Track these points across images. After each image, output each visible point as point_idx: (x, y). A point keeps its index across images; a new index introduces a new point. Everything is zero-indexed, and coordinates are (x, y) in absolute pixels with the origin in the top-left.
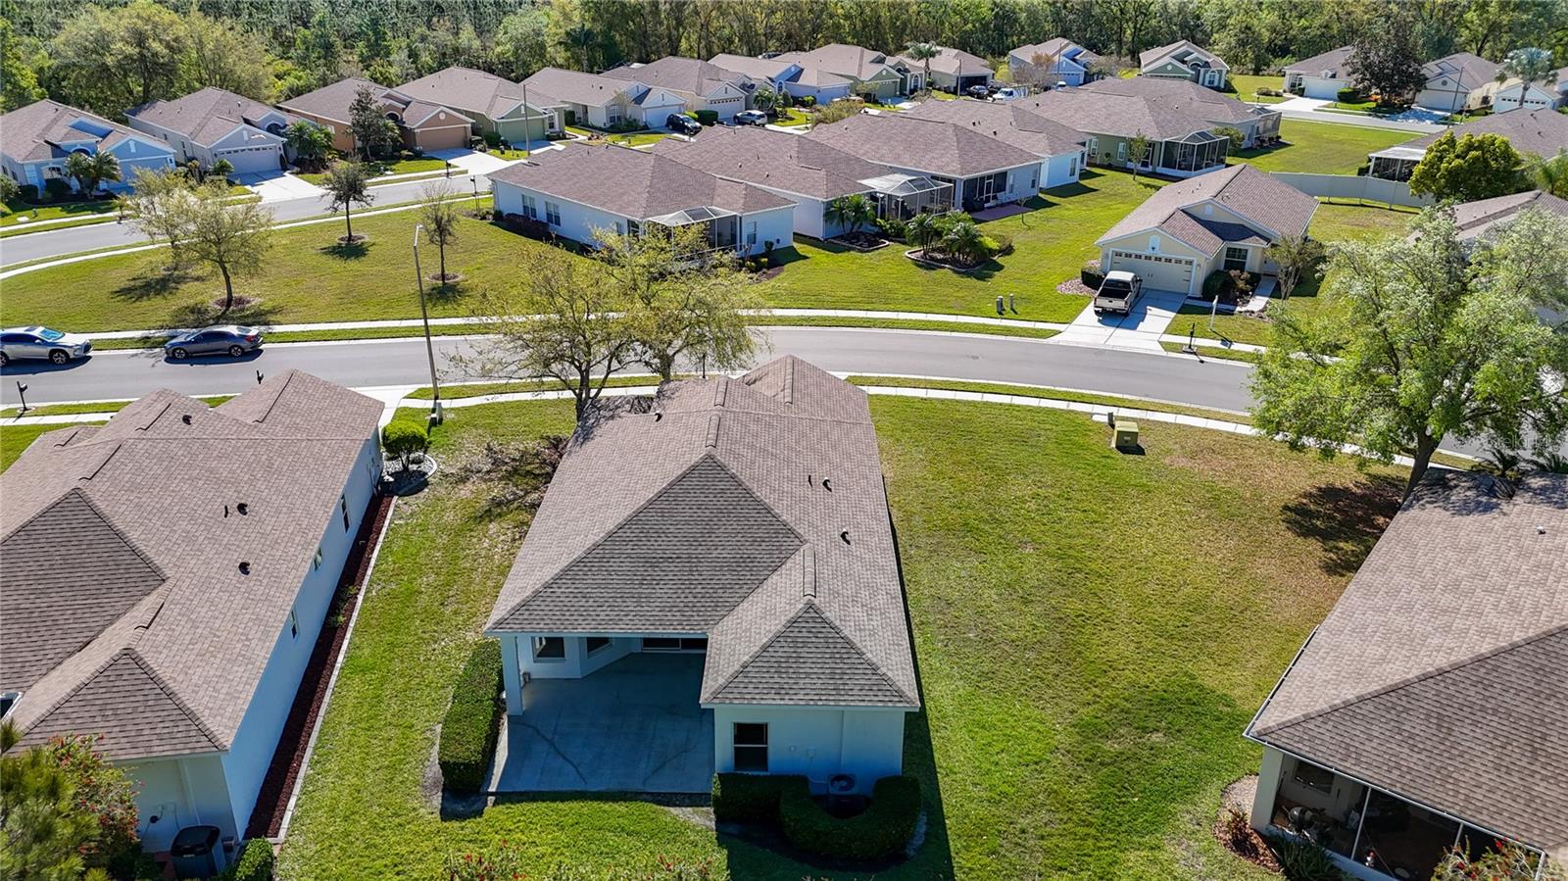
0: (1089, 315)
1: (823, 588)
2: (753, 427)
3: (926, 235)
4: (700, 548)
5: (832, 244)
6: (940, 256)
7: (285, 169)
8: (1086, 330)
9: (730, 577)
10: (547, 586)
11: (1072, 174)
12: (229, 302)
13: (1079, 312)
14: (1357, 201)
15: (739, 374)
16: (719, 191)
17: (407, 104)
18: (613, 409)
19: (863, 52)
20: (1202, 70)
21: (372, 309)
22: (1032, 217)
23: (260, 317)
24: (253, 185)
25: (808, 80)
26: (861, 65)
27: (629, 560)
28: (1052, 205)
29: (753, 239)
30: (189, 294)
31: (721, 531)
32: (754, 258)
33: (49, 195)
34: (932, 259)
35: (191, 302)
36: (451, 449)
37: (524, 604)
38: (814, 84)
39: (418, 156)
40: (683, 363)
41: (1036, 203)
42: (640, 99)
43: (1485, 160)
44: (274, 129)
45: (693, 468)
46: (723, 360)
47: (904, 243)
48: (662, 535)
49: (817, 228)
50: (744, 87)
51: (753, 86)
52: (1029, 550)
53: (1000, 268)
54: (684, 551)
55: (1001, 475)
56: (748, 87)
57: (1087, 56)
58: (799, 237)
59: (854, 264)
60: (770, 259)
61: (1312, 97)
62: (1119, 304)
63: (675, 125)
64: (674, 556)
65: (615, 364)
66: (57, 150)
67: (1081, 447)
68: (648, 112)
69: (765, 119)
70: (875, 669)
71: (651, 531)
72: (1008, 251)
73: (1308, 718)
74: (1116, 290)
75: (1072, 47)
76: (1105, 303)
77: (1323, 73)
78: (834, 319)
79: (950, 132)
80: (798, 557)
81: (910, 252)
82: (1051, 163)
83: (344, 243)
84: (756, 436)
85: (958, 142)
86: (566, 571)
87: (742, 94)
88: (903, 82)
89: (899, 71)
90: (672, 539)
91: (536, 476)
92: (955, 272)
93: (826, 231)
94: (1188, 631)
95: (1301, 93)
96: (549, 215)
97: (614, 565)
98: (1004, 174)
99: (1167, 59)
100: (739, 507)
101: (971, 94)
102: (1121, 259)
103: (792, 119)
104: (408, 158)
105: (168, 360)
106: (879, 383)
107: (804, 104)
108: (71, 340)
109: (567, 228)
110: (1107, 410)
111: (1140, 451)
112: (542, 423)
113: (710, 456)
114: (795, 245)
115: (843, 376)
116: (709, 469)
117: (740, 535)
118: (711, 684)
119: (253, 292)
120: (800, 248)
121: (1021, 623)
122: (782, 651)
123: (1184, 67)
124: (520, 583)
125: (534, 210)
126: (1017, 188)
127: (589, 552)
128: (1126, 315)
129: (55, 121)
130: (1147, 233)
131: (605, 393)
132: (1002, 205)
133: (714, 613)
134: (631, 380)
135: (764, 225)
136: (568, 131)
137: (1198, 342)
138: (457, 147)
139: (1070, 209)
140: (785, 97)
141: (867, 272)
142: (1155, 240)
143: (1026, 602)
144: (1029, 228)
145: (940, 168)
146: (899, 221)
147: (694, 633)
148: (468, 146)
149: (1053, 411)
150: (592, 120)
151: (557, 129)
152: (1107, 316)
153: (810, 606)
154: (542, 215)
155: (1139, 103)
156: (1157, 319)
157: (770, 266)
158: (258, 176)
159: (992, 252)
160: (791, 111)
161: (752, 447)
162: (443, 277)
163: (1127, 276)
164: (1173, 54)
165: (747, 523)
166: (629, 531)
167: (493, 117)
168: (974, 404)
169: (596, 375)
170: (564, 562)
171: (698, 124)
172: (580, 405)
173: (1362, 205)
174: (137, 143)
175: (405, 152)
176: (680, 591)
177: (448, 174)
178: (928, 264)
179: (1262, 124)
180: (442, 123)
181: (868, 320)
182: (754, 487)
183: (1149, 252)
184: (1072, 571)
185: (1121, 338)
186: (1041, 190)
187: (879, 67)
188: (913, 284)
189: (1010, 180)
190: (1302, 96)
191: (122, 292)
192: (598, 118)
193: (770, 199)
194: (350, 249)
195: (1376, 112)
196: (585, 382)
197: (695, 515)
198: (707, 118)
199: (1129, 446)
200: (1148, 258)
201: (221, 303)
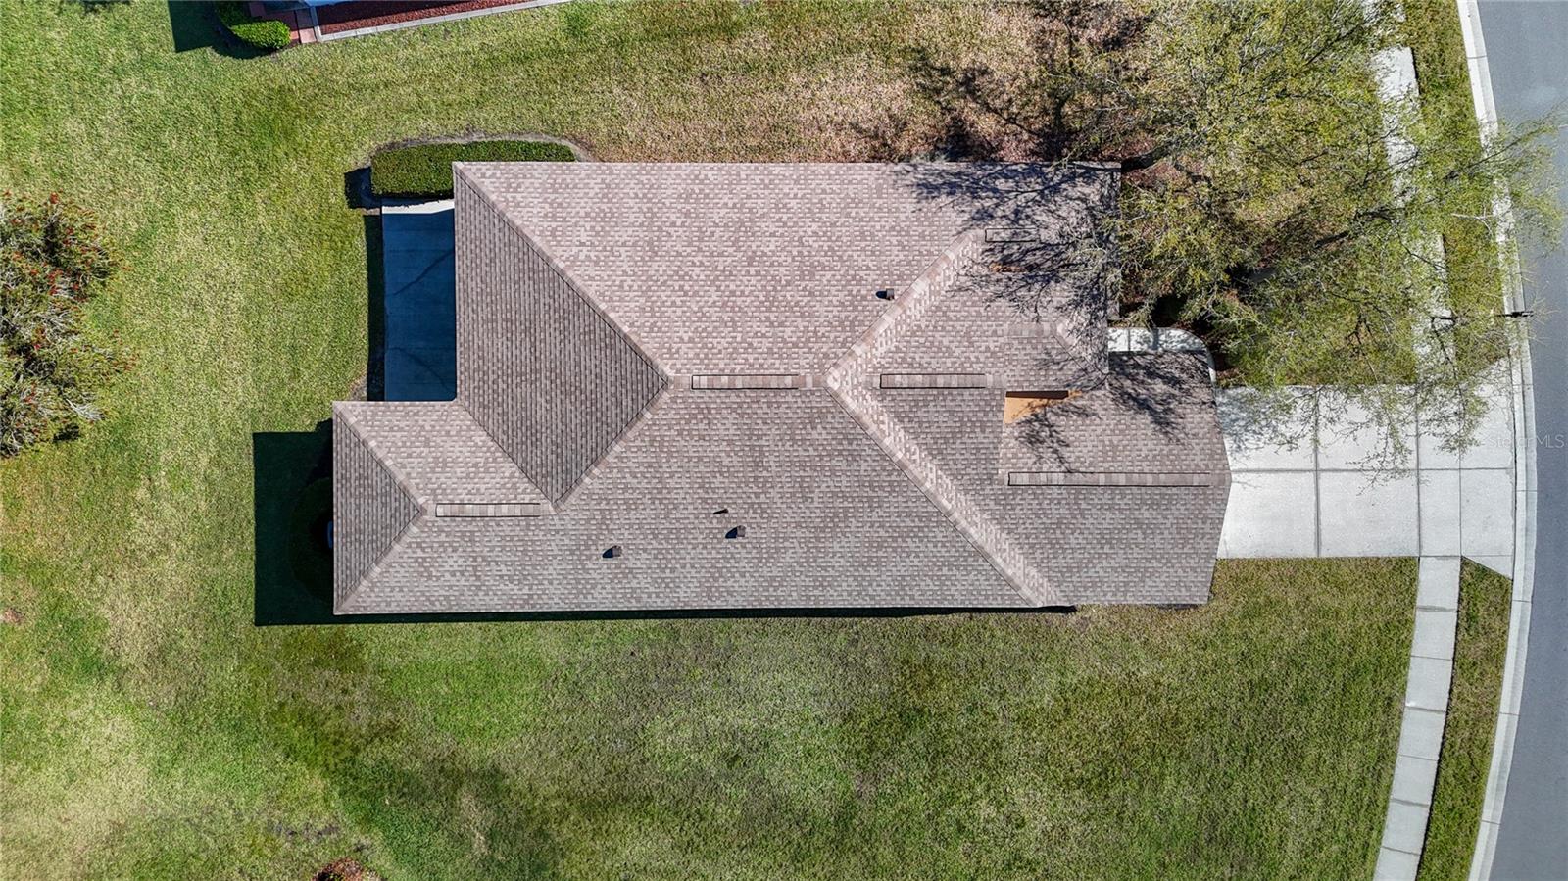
4: (548, 383)
9: (515, 418)
10: (500, 216)
27: (533, 301)
31: (569, 406)
45: (649, 364)
48: (562, 337)
64: (538, 354)
71: (567, 322)
80: (537, 496)
86: (517, 233)
90: (558, 348)
100: (599, 425)
113: (664, 383)
116: (649, 384)
117: (564, 428)
133: (477, 404)
147: (461, 383)
165: (579, 435)
166: (566, 296)
176: (500, 365)
197: (588, 372)
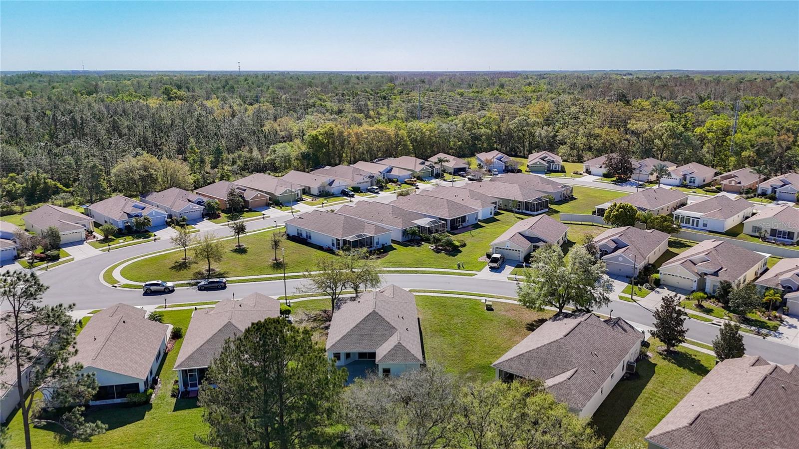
0: (487, 268)
1: (402, 339)
2: (384, 304)
3: (437, 241)
4: (373, 332)
5: (404, 244)
6: (440, 248)
7: (203, 218)
8: (485, 273)
9: (380, 338)
10: (338, 341)
11: (491, 214)
12: (209, 270)
13: (484, 267)
14: (591, 224)
15: (378, 290)
16: (366, 227)
17: (245, 190)
18: (344, 301)
19: (416, 160)
20: (552, 164)
21: (257, 272)
22: (475, 232)
23: (221, 275)
24: (195, 225)
25: (395, 172)
26: (415, 165)
27: (356, 335)
28: (483, 227)
29: (378, 243)
30: (195, 268)
31: (378, 328)
32: (379, 250)
33: (126, 231)
34: (439, 249)
35: (197, 271)
36: (296, 314)
37: (333, 345)
38: (397, 174)
39: (250, 211)
40: (362, 286)
41: (477, 226)
42: (331, 184)
43: (625, 212)
44: (199, 203)
45: (370, 314)
46: (373, 286)
47: (430, 243)
48: (364, 329)
49: (399, 238)
50: (370, 177)
51: (373, 176)
52: (457, 336)
53: (461, 252)
54: (369, 333)
55: (452, 317)
56: (371, 177)
57: (506, 158)
58: (393, 241)
59: (412, 250)
60: (384, 250)
61: (594, 175)
62: (495, 265)
63: (344, 193)
64: (367, 334)
65: (343, 288)
66: (129, 216)
67: (476, 309)
68: (334, 189)
69: (378, 190)
70: (413, 355)
71: (361, 328)
72: (464, 245)
73: (504, 362)
74: (495, 260)
75: (500, 155)
76: (491, 264)
77: (597, 166)
78: (406, 271)
79: (445, 202)
80: (396, 333)
81: (431, 247)
82: (482, 211)
83: (238, 248)
84: (384, 306)
85: (448, 206)
86: (342, 338)
87: (369, 180)
88: (432, 171)
89: (430, 167)
90: (366, 330)
91: (322, 321)
92: (446, 254)
93: (403, 239)
94: (493, 353)
95: (590, 173)
96: (307, 236)
97: (353, 336)
98: (465, 216)
99: (537, 160)
100: (382, 322)
101: (459, 175)
102: (498, 249)
103: (389, 189)
104: (247, 212)
105: (199, 290)
106: (419, 291)
107: (393, 182)
108: (169, 284)
109: (314, 240)
110: (485, 298)
111: (492, 310)
112: (320, 306)
113: (374, 311)
114: (392, 244)
115: (408, 289)
116: (374, 314)
117: (382, 329)
118: (377, 360)
119: (217, 267)
120: (394, 246)
121: (452, 352)
122: (393, 352)
123: (544, 163)
124: (331, 341)
125: (301, 234)
126: (470, 221)
127: (347, 334)
128: (498, 268)
129: (126, 204)
130: (506, 242)
131: (340, 296)
132: (464, 227)
133: (377, 346)
134: (347, 292)
135: (382, 238)
136: (304, 197)
137: (517, 277)
138: (263, 206)
139: (489, 227)
140: (386, 180)
141: (416, 254)
142: (508, 244)
143: (454, 347)
144: (473, 236)
145: (442, 215)
146: (427, 235)
147: (372, 351)
148: (268, 206)
149: (470, 299)
150: (312, 192)
151: (299, 196)
152: (493, 269)
153: (399, 343)
154: (304, 236)
155: (516, 186)
156: (509, 269)
157: (384, 252)
158: (195, 221)
159: (458, 247)
160: (389, 185)
161: (384, 309)
162: (276, 259)
163: (498, 256)
164: (540, 157)
165: (384, 326)
166: (356, 329)
167: (277, 194)
168: (447, 297)
169: (338, 291)
170: (341, 336)
171: (353, 193)
172: (333, 300)
173: (593, 225)
174: (155, 212)
175: (246, 209)
176: (369, 341)
177: (263, 218)
178: (437, 251)
179: (565, 192)
180: (260, 197)
181: (416, 271)
182: (385, 317)
183: (506, 247)
184: (467, 340)
185: (496, 276)
186: (479, 221)
187: (422, 166)
188: (431, 258)
189: (467, 218)
190: (590, 174)
191: (172, 268)
192: (315, 191)
193: (383, 230)
194: (241, 250)
195: (615, 182)
196: (334, 294)
197: (371, 324)
198: (357, 190)
199: (489, 308)
200: (507, 249)
201: (207, 271)
